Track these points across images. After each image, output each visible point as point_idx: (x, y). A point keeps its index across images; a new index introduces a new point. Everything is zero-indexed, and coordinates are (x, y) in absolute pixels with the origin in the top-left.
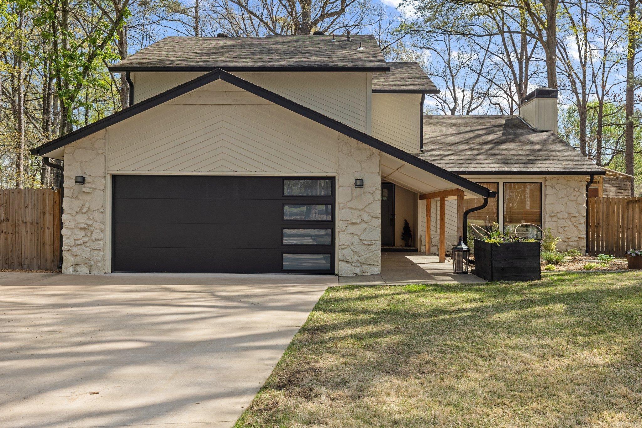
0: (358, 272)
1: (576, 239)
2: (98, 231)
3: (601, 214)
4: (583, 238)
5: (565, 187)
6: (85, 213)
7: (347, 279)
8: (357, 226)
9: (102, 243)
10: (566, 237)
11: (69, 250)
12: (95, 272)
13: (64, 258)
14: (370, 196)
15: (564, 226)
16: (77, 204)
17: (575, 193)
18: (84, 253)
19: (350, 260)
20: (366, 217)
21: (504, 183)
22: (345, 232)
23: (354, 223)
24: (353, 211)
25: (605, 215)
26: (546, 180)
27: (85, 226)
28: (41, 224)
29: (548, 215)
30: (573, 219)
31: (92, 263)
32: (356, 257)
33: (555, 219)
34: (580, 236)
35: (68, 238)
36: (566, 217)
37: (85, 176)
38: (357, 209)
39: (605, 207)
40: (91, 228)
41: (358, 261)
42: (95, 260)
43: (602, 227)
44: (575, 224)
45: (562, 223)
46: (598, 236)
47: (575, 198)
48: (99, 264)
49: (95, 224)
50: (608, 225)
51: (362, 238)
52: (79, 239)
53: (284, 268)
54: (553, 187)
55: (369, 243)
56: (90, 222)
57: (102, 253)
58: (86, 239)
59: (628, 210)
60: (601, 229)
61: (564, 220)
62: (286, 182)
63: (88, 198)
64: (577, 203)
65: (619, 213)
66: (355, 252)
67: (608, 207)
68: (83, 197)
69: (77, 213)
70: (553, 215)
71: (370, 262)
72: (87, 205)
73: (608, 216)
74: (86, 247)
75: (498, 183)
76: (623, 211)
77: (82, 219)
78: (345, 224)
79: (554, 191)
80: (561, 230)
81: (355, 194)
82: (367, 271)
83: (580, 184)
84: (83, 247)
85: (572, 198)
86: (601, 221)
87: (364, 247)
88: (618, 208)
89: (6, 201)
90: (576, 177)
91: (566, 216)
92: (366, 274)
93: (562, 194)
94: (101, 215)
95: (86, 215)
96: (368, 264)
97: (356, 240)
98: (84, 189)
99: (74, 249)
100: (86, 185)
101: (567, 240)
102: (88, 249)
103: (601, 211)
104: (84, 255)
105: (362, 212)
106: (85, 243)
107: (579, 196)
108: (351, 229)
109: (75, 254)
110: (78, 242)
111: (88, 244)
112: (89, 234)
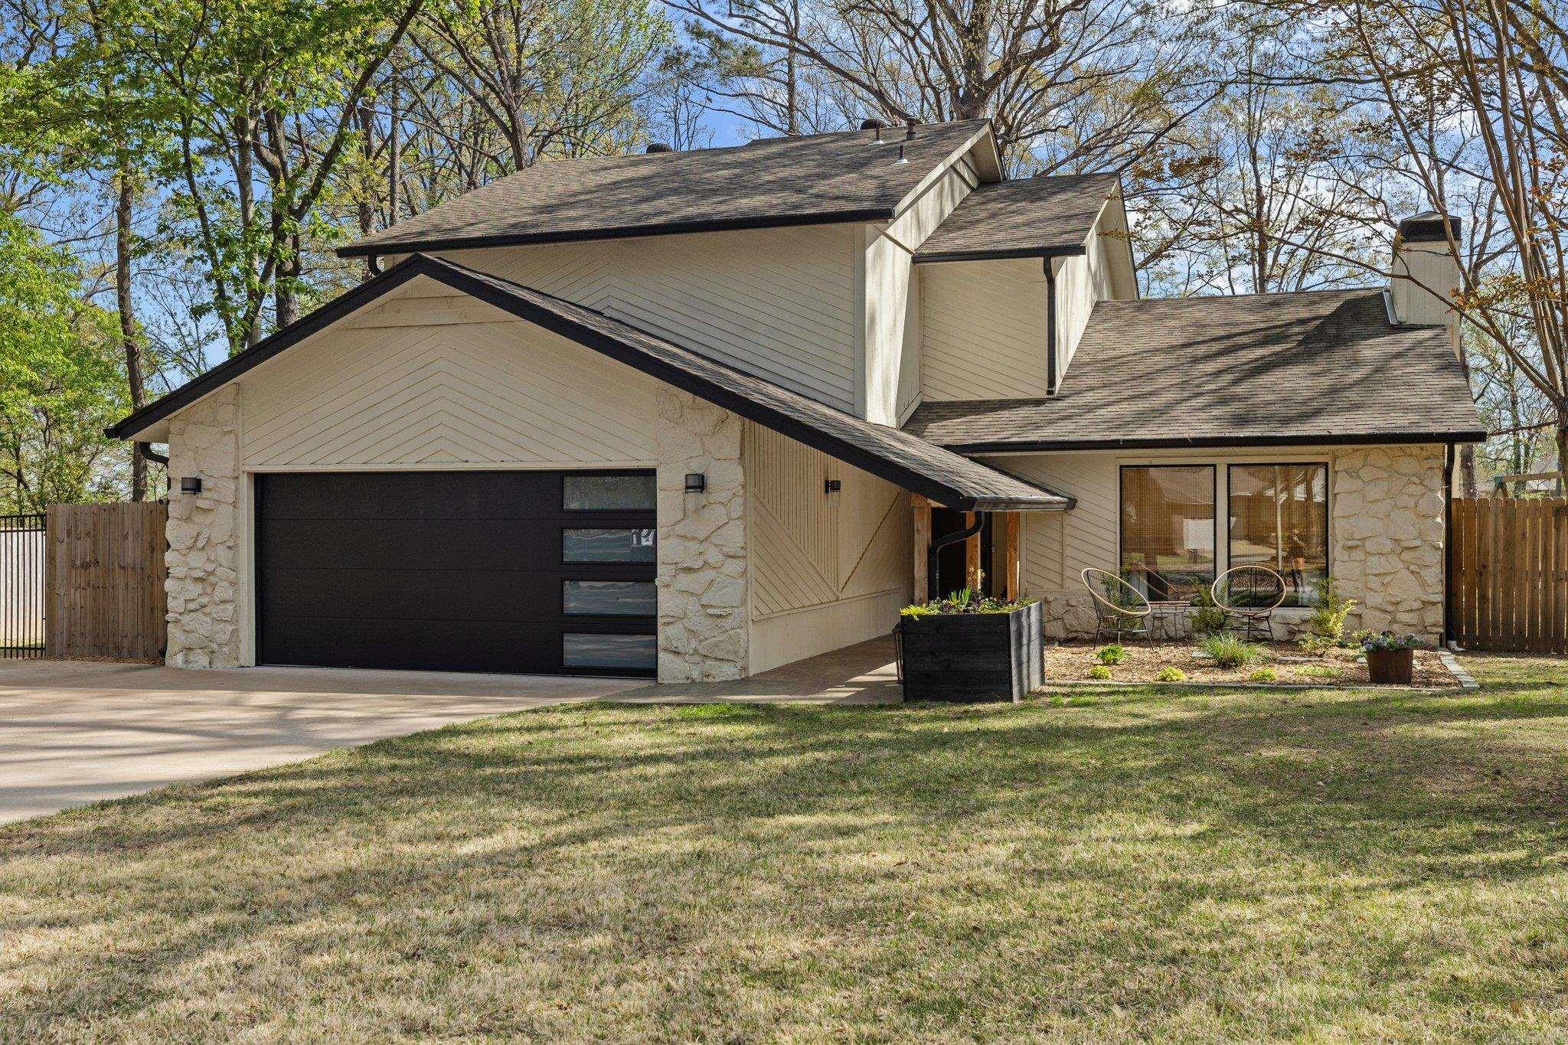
0: (696, 674)
1: (1417, 605)
2: (224, 584)
3: (1491, 542)
4: (1434, 604)
5: (1385, 475)
6: (203, 548)
7: (674, 689)
8: (694, 576)
9: (230, 607)
10: (1388, 598)
11: (177, 621)
12: (218, 666)
13: (170, 636)
14: (723, 510)
15: (1382, 571)
16: (190, 530)
17: (1412, 489)
18: (201, 625)
19: (680, 649)
20: (713, 556)
21: (1229, 466)
22: (672, 589)
23: (689, 570)
24: (688, 544)
25: (1501, 543)
26: (1335, 458)
27: (201, 574)
28: (148, 571)
29: (1340, 544)
30: (1406, 556)
31: (215, 646)
32: (694, 644)
33: (1358, 555)
34: (1425, 598)
35: (175, 598)
36: (1388, 549)
37: (202, 477)
38: (694, 539)
39: (1501, 523)
40: (212, 579)
41: (696, 650)
42: (219, 641)
43: (1495, 576)
44: (1412, 567)
45: (1376, 564)
46: (1483, 597)
47: (1412, 502)
48: (225, 649)
49: (220, 571)
50: (1511, 571)
51: (704, 601)
52: (193, 600)
53: (566, 663)
54: (1352, 473)
55: (718, 612)
56: (210, 567)
57: (230, 628)
58: (205, 600)
59: (1558, 529)
60: (1491, 579)
61: (1383, 559)
62: (568, 481)
63: (208, 519)
64: (1418, 515)
65: (1535, 539)
66: (692, 633)
67: (1510, 524)
68: (198, 518)
69: (190, 548)
70: (1350, 544)
71: (720, 655)
72: (205, 535)
73: (1509, 545)
74: (206, 615)
75: (1214, 466)
76: (1546, 534)
77: (197, 560)
78: (672, 569)
79: (1356, 484)
80: (1374, 583)
81: (691, 507)
82: (713, 672)
83: (1427, 464)
84: (200, 615)
85: (1404, 500)
86: (1491, 559)
87: (709, 622)
88: (1534, 526)
89: (95, 524)
90: (1415, 448)
91: (1388, 545)
92: (710, 680)
93: (1375, 492)
94: (230, 553)
95: (203, 553)
96: (716, 659)
97: (692, 605)
98: (201, 503)
99: (185, 619)
100: (205, 494)
101: (1390, 608)
102: (208, 619)
103: (1491, 533)
104: (201, 631)
105: (706, 545)
106: (204, 606)
107: (1422, 495)
108: (684, 581)
109: (187, 628)
110: (192, 606)
111: (207, 610)
112: (209, 590)
